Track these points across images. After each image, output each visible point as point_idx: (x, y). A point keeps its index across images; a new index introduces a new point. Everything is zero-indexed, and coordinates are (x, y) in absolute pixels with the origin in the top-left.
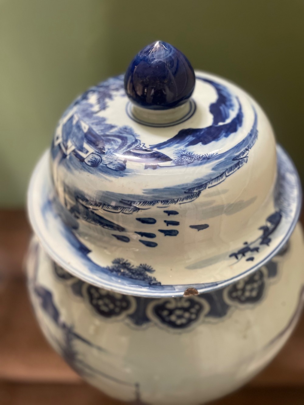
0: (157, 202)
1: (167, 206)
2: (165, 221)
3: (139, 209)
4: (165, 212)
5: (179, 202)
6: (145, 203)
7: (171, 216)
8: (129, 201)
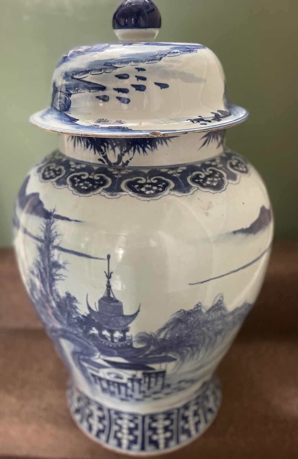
0: (131, 62)
1: (137, 64)
2: (136, 76)
3: (117, 68)
4: (136, 68)
5: (146, 62)
6: (122, 63)
7: (140, 71)
8: (110, 63)
